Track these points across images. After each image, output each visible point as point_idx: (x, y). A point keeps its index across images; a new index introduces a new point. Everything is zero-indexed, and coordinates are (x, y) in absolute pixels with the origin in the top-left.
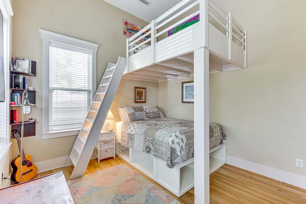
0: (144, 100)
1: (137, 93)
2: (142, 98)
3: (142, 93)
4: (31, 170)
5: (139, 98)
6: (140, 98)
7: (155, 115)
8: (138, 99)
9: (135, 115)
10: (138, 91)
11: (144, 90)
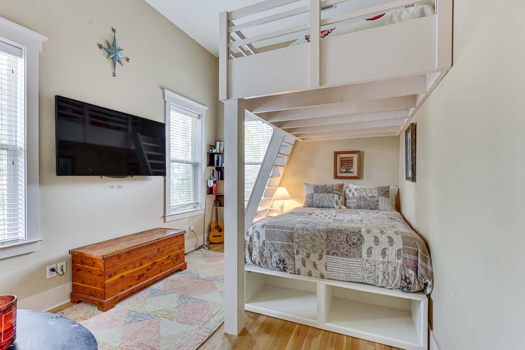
0: (355, 174)
1: (341, 161)
2: (351, 170)
3: (352, 160)
4: (221, 236)
5: (345, 171)
6: (347, 169)
7: (362, 203)
8: (341, 172)
9: (313, 197)
10: (341, 158)
11: (355, 157)
